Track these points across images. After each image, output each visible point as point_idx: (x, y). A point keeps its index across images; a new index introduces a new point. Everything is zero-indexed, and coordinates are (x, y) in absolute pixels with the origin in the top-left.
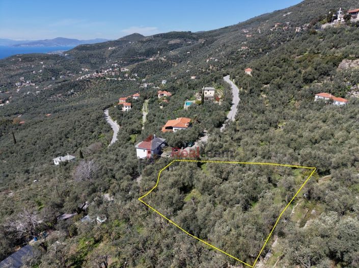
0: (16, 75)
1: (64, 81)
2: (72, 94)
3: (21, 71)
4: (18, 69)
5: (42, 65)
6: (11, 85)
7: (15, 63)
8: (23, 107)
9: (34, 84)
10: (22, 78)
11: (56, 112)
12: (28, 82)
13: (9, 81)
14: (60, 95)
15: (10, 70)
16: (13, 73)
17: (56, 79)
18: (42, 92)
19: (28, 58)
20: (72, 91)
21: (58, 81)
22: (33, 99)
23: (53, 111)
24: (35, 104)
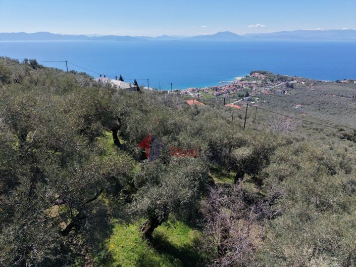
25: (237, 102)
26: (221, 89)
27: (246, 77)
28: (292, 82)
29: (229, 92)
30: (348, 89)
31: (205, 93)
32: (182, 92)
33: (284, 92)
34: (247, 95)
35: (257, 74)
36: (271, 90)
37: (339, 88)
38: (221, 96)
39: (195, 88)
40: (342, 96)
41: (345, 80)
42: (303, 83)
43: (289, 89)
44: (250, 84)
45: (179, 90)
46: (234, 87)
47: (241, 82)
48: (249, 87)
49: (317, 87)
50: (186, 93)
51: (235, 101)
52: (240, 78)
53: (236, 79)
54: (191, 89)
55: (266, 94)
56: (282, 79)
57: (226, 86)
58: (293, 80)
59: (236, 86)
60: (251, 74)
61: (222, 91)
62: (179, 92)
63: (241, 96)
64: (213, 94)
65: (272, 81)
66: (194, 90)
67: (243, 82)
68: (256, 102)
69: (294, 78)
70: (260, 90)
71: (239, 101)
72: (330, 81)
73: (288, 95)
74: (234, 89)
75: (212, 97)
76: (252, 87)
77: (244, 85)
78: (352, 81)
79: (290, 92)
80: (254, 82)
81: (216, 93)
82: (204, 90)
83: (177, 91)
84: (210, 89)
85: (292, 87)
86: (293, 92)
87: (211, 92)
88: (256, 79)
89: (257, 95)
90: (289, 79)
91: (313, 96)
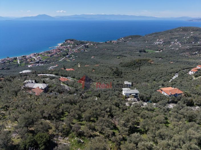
0: (174, 38)
1: (199, 45)
2: (196, 54)
3: (178, 36)
4: (177, 35)
5: (191, 34)
6: (169, 43)
7: (177, 31)
8: (165, 55)
9: (180, 44)
10: (176, 40)
11: (177, 62)
12: (178, 43)
13: (169, 41)
14: (188, 53)
15: (173, 35)
16: (174, 37)
17: (195, 43)
18: (180, 49)
19: (185, 29)
20: (196, 52)
21: (195, 45)
22: (173, 52)
23: (176, 61)
24: (171, 55)
25: (63, 59)
26: (52, 52)
27: (64, 43)
28: (87, 44)
29: (56, 53)
30: (111, 46)
31: (43, 55)
32: (28, 56)
33: (85, 50)
34: (67, 54)
35: (69, 41)
36: (79, 50)
37: (107, 45)
38: (53, 56)
39: (35, 53)
40: (109, 49)
41: (108, 41)
42: (92, 44)
43: (87, 48)
44: (67, 47)
45: (25, 55)
46: (59, 50)
47: (62, 47)
48: (67, 49)
49: (98, 46)
50: (30, 57)
51: (62, 58)
52: (60, 44)
53: (58, 45)
54: (33, 54)
55: (76, 52)
56: (82, 43)
57: (54, 50)
58: (87, 43)
59: (59, 49)
60: (66, 42)
61: (53, 53)
62: (26, 57)
63: (64, 55)
64: (48, 56)
65: (78, 45)
66: (35, 55)
67: (63, 47)
68: (73, 58)
69: (87, 42)
70: (73, 50)
71: (64, 58)
72: (103, 42)
73: (87, 52)
74: (59, 51)
75: (48, 57)
76: (68, 49)
77: (64, 49)
78: (111, 41)
79: (87, 50)
80: (69, 46)
81: (49, 55)
82: (41, 54)
83: (24, 56)
84: (45, 53)
85: (87, 47)
86: (89, 50)
87: (46, 55)
88: (69, 44)
89: (72, 53)
90: (85, 43)
91: (97, 51)
